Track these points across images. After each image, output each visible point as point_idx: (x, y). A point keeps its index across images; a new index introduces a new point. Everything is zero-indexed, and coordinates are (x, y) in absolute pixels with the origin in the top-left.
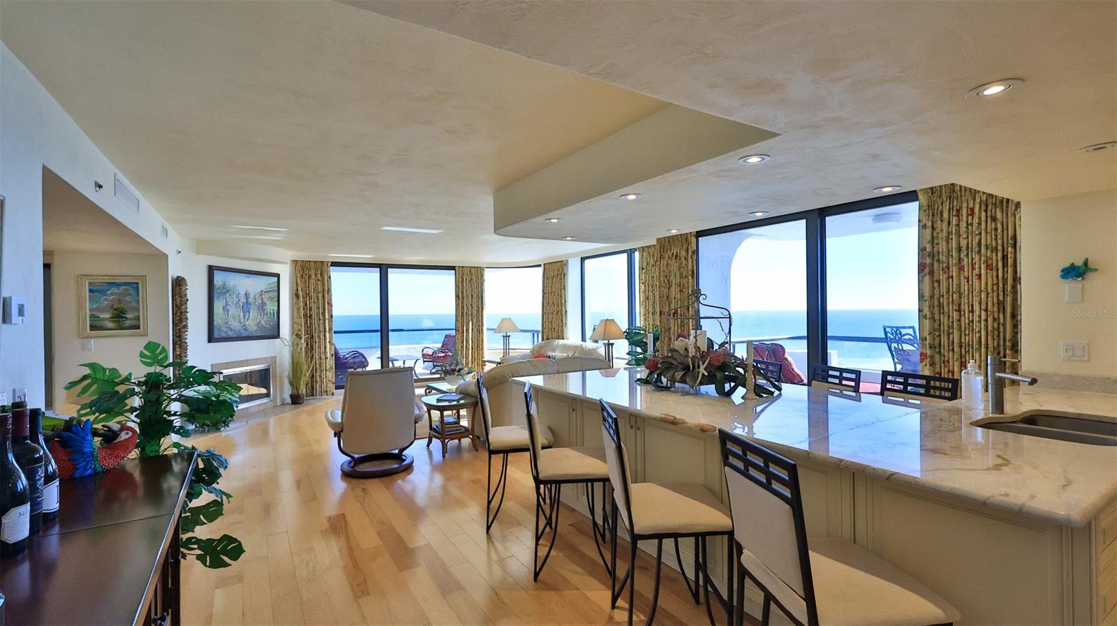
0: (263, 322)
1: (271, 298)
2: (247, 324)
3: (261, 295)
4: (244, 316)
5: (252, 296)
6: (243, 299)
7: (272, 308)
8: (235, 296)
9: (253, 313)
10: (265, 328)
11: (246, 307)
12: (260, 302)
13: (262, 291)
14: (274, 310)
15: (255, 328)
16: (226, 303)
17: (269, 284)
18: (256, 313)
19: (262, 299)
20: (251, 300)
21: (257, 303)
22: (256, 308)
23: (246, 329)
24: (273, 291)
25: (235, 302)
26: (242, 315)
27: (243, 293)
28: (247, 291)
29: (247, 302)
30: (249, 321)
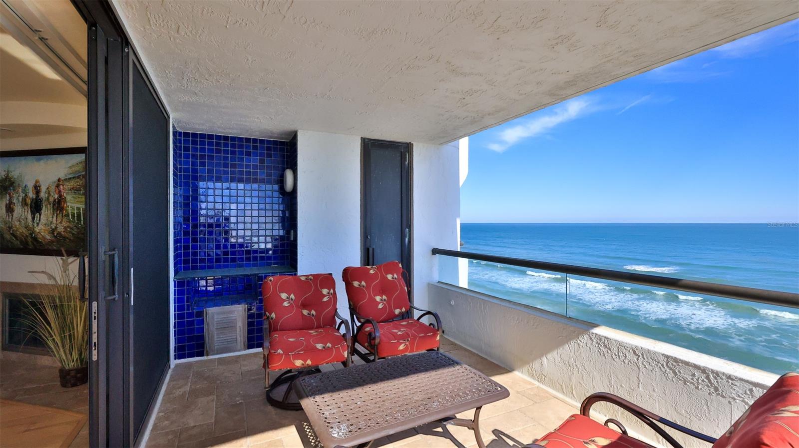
0: (61, 229)
1: (75, 190)
2: (37, 230)
3: (58, 186)
4: (33, 218)
5: (43, 189)
6: (31, 195)
7: (76, 206)
8: (20, 190)
9: (46, 214)
10: (64, 238)
11: (36, 207)
12: (56, 196)
13: (59, 180)
14: (79, 209)
15: (48, 237)
16: (10, 200)
17: (70, 167)
18: (50, 212)
19: (60, 192)
20: (43, 195)
21: (51, 199)
22: (50, 207)
23: (35, 239)
24: (78, 177)
25: (21, 198)
26: (30, 217)
27: (30, 185)
28: (37, 182)
29: (36, 199)
30: (40, 226)
